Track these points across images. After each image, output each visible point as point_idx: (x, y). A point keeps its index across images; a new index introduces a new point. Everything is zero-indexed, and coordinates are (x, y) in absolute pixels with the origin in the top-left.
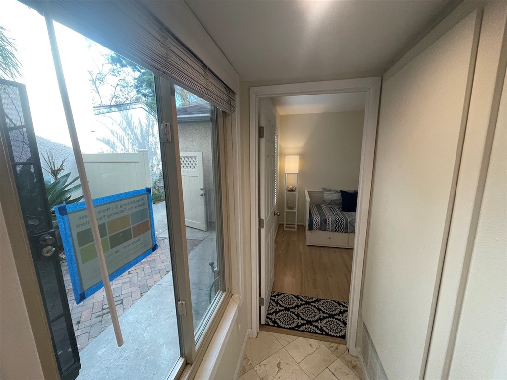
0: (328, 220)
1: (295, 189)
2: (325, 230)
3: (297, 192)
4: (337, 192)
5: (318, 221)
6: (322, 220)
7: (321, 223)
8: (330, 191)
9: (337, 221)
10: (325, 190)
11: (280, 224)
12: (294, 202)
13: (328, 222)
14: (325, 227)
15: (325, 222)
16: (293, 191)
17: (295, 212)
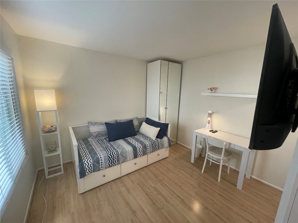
0: (100, 159)
1: (56, 128)
2: (99, 170)
3: (58, 132)
4: (102, 124)
5: (90, 163)
6: (94, 162)
7: (94, 165)
8: (96, 123)
9: (110, 157)
10: (91, 123)
11: (39, 171)
12: (56, 144)
13: (101, 161)
14: (98, 167)
15: (98, 162)
16: (54, 131)
17: (59, 155)
